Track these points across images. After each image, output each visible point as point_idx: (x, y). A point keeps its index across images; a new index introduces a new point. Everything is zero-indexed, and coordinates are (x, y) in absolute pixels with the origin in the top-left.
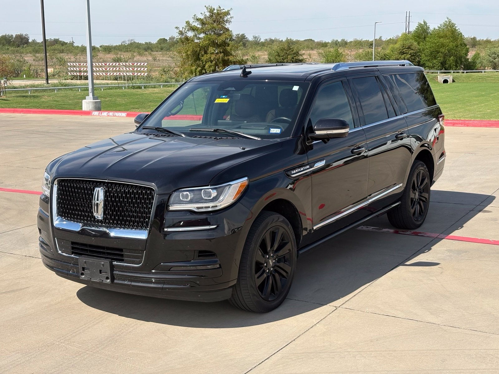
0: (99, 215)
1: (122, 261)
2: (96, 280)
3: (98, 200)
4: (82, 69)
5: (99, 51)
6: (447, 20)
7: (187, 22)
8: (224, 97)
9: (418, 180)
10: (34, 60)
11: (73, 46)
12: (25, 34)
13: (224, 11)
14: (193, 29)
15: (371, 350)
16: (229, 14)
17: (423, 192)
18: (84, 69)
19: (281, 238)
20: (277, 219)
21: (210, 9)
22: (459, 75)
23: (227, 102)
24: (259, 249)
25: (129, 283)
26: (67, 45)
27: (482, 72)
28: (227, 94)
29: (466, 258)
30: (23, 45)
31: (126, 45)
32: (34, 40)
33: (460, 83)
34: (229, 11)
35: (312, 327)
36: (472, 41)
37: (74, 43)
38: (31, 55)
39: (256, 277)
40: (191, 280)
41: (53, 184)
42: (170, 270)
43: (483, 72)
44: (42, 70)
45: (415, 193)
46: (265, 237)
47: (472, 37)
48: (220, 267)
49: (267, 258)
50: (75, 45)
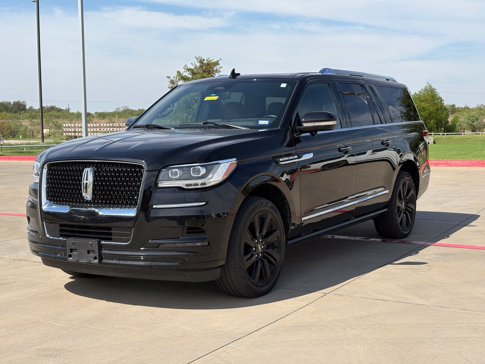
0: (88, 195)
1: (110, 239)
2: (84, 261)
3: (87, 180)
4: (77, 130)
5: (93, 117)
6: (427, 85)
7: (178, 72)
8: (213, 95)
9: (404, 189)
10: (31, 125)
11: (69, 112)
12: (23, 101)
13: (213, 61)
14: (185, 79)
15: (361, 324)
16: (219, 64)
17: (409, 203)
18: (78, 130)
19: (269, 225)
20: (266, 204)
21: (200, 60)
22: (440, 137)
23: (216, 99)
24: (248, 231)
25: (117, 262)
26: (62, 112)
27: (461, 134)
28: (216, 93)
29: (454, 259)
30: (20, 112)
31: (120, 111)
32: (31, 107)
33: (441, 144)
34: (219, 61)
35: (301, 308)
36: (451, 108)
37: (70, 109)
38: (28, 120)
39: (245, 259)
40: (180, 257)
41: (43, 169)
42: (159, 247)
43: (463, 134)
44: (38, 132)
45: (401, 203)
46: (254, 220)
47: (451, 104)
48: (209, 244)
49: (256, 243)
50: (71, 111)
